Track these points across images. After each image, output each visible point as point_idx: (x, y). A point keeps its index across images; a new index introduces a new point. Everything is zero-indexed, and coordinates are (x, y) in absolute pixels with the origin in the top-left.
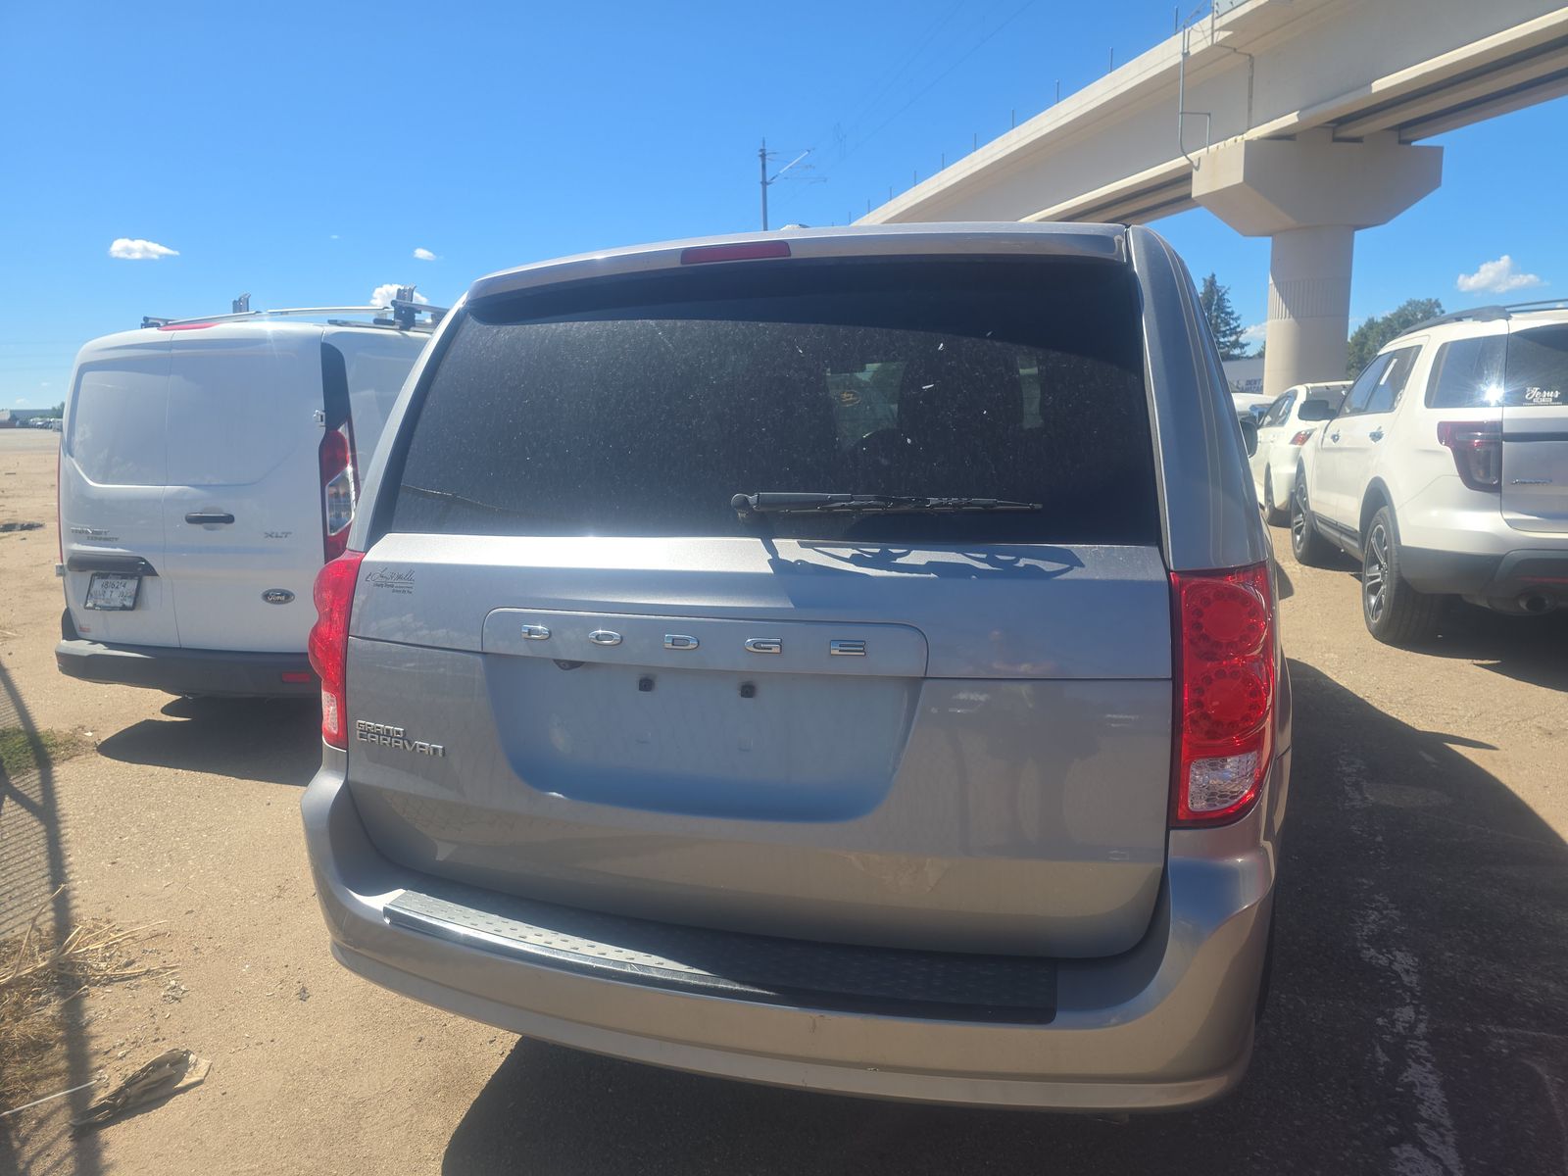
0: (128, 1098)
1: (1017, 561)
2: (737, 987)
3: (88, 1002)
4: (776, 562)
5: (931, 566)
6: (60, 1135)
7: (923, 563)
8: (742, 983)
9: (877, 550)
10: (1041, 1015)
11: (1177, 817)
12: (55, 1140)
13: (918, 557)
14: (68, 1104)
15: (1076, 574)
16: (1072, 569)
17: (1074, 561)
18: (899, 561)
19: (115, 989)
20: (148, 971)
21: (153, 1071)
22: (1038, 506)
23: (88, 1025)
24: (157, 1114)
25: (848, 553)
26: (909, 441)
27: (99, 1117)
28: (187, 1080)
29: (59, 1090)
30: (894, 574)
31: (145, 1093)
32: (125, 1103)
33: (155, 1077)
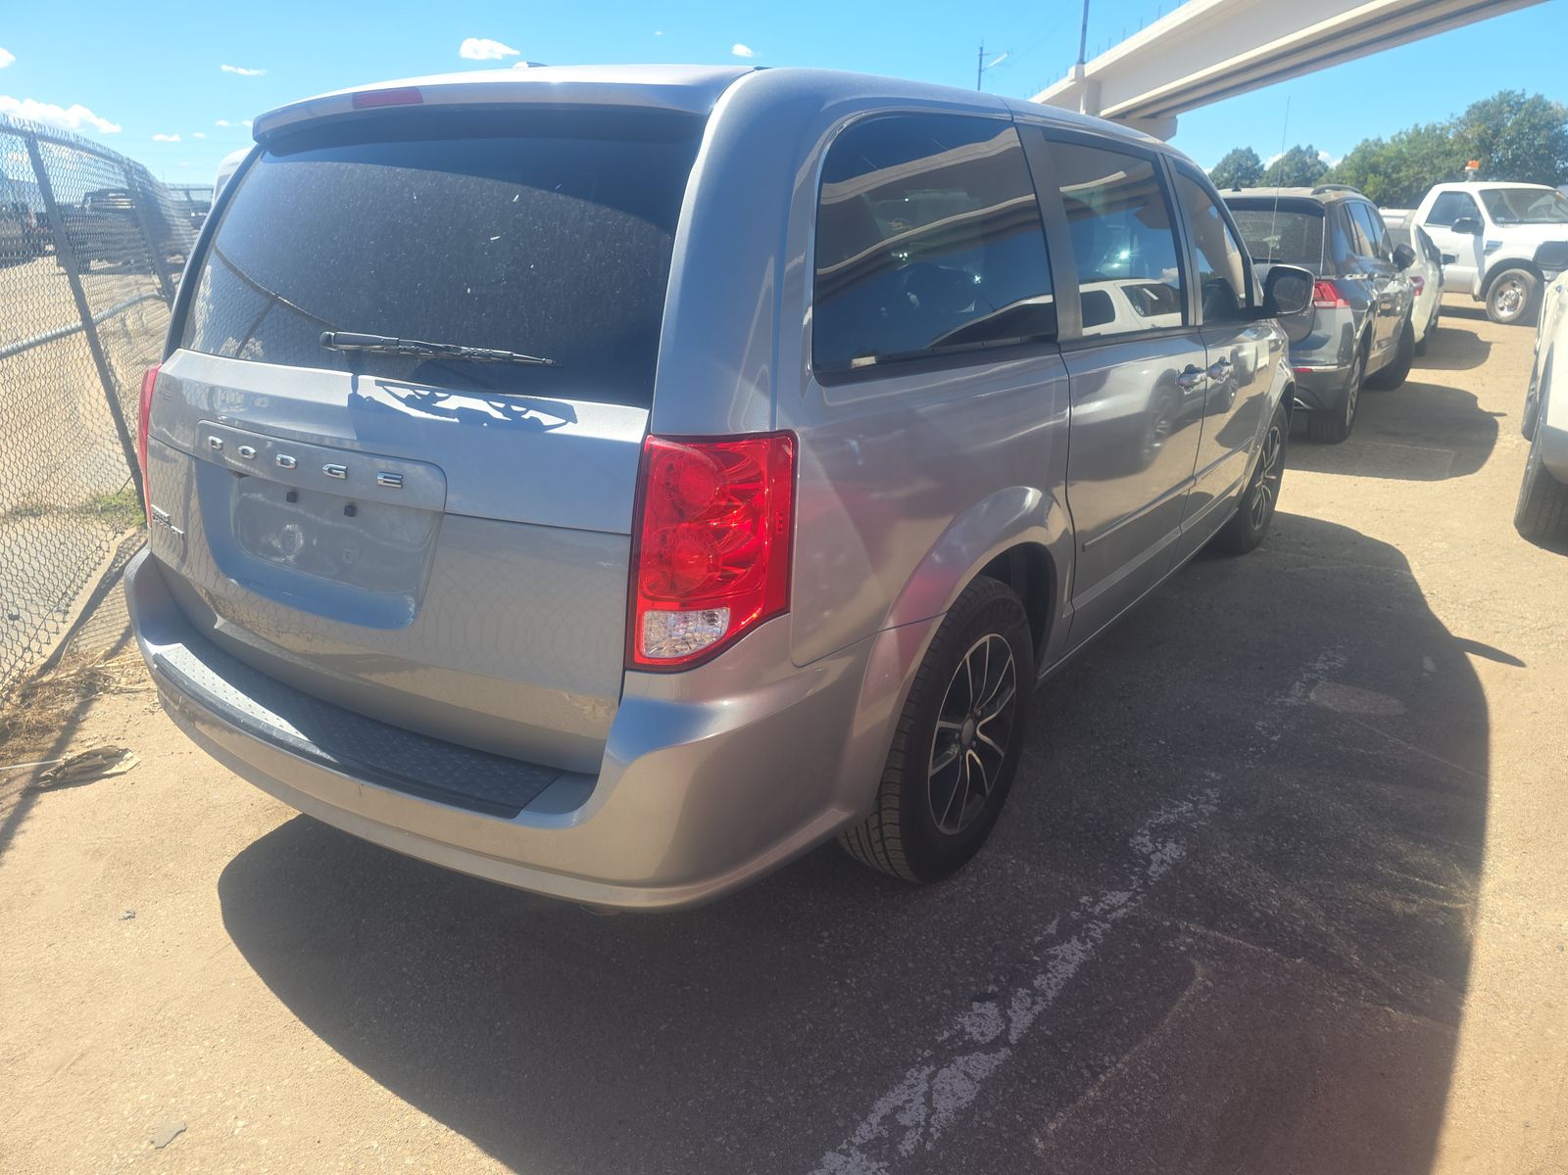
0: (67, 774)
1: (525, 413)
2: (318, 752)
3: (96, 705)
4: (354, 398)
5: (461, 412)
6: (16, 792)
7: (454, 408)
8: (323, 749)
9: (426, 393)
10: (508, 811)
11: (634, 660)
12: (11, 794)
13: (454, 402)
14: (34, 772)
15: (569, 429)
16: (565, 424)
17: (569, 416)
18: (440, 404)
19: (120, 699)
20: (148, 689)
21: (87, 759)
22: (549, 361)
23: (83, 721)
24: (84, 789)
25: (404, 393)
26: (469, 290)
27: (42, 784)
28: (114, 770)
29: (35, 761)
30: (429, 416)
31: (80, 773)
32: (63, 778)
33: (88, 763)
